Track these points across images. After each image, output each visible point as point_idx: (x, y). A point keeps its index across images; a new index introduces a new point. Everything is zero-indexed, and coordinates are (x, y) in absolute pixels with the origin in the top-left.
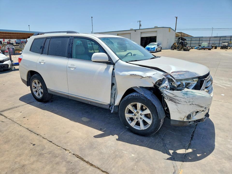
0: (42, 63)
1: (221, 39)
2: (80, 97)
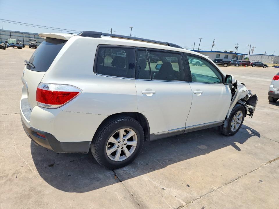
0: (148, 95)
1: (24, 35)
2: (200, 126)
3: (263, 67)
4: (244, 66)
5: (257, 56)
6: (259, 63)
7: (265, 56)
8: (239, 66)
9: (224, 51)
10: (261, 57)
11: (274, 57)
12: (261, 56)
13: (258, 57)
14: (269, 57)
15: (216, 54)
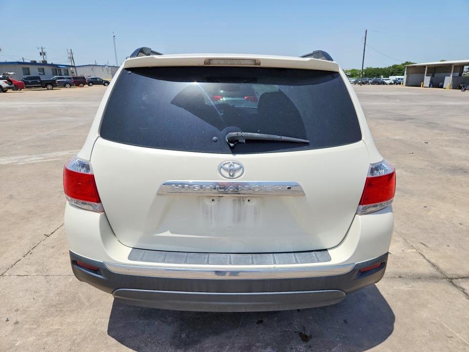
3: (105, 85)
4: (79, 86)
5: (85, 68)
6: (96, 79)
7: (97, 68)
8: (71, 85)
9: (30, 62)
10: (92, 69)
11: (110, 68)
12: (91, 67)
13: (88, 69)
14: (104, 68)
15: (20, 67)
